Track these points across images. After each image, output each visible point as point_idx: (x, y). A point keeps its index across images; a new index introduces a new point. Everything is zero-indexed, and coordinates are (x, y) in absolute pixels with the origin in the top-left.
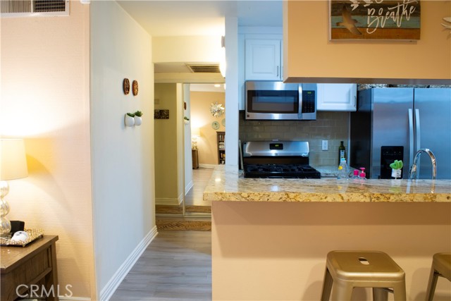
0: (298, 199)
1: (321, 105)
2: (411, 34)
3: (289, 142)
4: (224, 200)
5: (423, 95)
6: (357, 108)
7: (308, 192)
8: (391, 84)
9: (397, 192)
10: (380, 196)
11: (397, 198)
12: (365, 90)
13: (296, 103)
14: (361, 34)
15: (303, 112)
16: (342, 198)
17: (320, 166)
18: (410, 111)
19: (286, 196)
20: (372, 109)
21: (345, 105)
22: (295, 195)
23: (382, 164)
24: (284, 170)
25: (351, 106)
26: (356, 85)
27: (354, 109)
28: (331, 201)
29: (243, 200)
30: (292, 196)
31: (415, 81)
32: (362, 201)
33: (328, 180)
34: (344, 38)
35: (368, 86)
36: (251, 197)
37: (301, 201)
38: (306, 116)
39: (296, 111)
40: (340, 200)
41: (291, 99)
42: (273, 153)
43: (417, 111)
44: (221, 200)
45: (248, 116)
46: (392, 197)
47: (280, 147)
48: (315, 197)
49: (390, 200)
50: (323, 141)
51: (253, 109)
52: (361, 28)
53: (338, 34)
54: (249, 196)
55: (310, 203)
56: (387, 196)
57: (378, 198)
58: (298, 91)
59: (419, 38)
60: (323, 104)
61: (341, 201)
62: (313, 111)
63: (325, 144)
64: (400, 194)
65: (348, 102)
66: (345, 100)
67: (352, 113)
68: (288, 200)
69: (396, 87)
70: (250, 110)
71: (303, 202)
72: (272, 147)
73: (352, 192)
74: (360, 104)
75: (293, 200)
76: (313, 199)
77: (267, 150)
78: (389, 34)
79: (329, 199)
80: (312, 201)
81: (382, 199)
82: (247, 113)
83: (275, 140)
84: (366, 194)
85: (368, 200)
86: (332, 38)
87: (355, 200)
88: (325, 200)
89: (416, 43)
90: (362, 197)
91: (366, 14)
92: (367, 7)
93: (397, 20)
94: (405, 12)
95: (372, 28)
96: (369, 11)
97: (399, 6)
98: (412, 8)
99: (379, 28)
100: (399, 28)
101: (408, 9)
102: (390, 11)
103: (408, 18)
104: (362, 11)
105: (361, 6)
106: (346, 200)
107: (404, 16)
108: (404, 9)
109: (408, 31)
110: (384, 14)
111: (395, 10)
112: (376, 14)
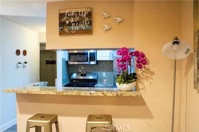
0: (32, 93)
11: (66, 94)
13: (88, 58)
15: (90, 61)
25: (111, 58)
28: (43, 94)
30: (30, 91)
32: (54, 94)
38: (92, 63)
39: (87, 61)
40: (46, 94)
42: (82, 78)
45: (69, 63)
46: (64, 93)
47: (85, 75)
49: (64, 94)
51: (71, 60)
52: (70, 31)
53: (62, 33)
55: (36, 94)
57: (59, 93)
58: (88, 53)
60: (99, 58)
62: (95, 61)
63: (104, 74)
66: (109, 56)
68: (29, 93)
71: (34, 94)
72: (82, 75)
77: (79, 76)
78: (80, 32)
79: (42, 93)
81: (61, 94)
82: (69, 62)
84: (55, 92)
85: (55, 94)
86: (59, 35)
87: (51, 94)
88: (41, 94)
90: (53, 92)
91: (71, 25)
92: (72, 23)
93: (83, 27)
94: (86, 24)
95: (73, 30)
96: (73, 24)
97: (84, 22)
98: (88, 22)
99: (76, 30)
100: (84, 30)
101: (87, 23)
102: (80, 24)
103: (87, 26)
104: (70, 24)
105: (70, 23)
106: (48, 94)
107: (86, 25)
108: (85, 23)
109: (87, 31)
110: (78, 25)
111: (82, 23)
112: (75, 25)
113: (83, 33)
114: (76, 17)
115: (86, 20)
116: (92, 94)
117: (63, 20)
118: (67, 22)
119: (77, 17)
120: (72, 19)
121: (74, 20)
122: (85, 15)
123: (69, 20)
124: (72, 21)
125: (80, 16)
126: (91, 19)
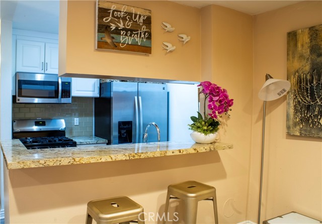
0: (82, 162)
1: (75, 92)
2: (146, 50)
3: (51, 119)
4: (25, 167)
5: (143, 87)
6: (100, 95)
7: (88, 156)
8: (123, 80)
9: (145, 152)
10: (135, 155)
11: (145, 155)
12: (106, 83)
13: (57, 91)
14: (116, 47)
15: (62, 97)
16: (112, 159)
17: (74, 137)
18: (136, 98)
19: (73, 160)
20: (112, 96)
21: (92, 93)
22: (79, 159)
23: (119, 133)
24: (49, 141)
25: (96, 94)
26: (99, 80)
27: (98, 96)
28: (104, 161)
29: (41, 166)
30: (77, 159)
31: (138, 79)
32: (124, 159)
33: (95, 147)
34: (106, 48)
35: (108, 81)
36: (48, 163)
37: (84, 163)
38: (64, 100)
39: (57, 97)
41: (53, 88)
42: (35, 128)
43: (140, 98)
44: (23, 167)
45: (18, 100)
46: (142, 155)
47: (43, 124)
48: (93, 159)
49: (141, 157)
50: (75, 119)
51: (23, 95)
52: (117, 42)
53: (101, 45)
54: (45, 163)
55: (90, 163)
56: (139, 154)
58: (58, 82)
59: (150, 53)
60: (76, 92)
61: (111, 160)
62: (69, 97)
63: (76, 121)
64: (147, 153)
65: (94, 91)
66: (91, 89)
67: (96, 99)
68: (75, 163)
69: (127, 81)
70: (20, 95)
71: (85, 164)
72: (37, 124)
73: (117, 153)
74: (102, 92)
75: (78, 163)
76: (92, 161)
77: (32, 126)
78: (133, 49)
79: (103, 160)
80: (92, 162)
81: (137, 157)
82: (18, 98)
83: (39, 119)
84: (127, 155)
85: (128, 158)
86: (98, 48)
87: (120, 159)
88: (100, 161)
89: (148, 56)
90: (124, 156)
91: (120, 34)
92: (121, 30)
93: (138, 40)
94: (143, 36)
95: (123, 44)
96: (122, 33)
97: (139, 32)
98: (147, 34)
99: (128, 44)
100: (139, 46)
101: (145, 34)
102: (135, 34)
103: (145, 40)
104: (117, 31)
105: (117, 28)
106: (114, 160)
107: (142, 38)
108: (142, 34)
109: (145, 48)
110: (131, 36)
111: (137, 34)
112: (126, 35)
113: (138, 51)
114: (127, 20)
115: (144, 29)
116: (182, 152)
117: (105, 20)
118: (113, 27)
119: (130, 21)
120: (122, 24)
121: (124, 25)
122: (141, 20)
123: (115, 24)
124: (121, 26)
125: (133, 21)
126: (150, 29)
